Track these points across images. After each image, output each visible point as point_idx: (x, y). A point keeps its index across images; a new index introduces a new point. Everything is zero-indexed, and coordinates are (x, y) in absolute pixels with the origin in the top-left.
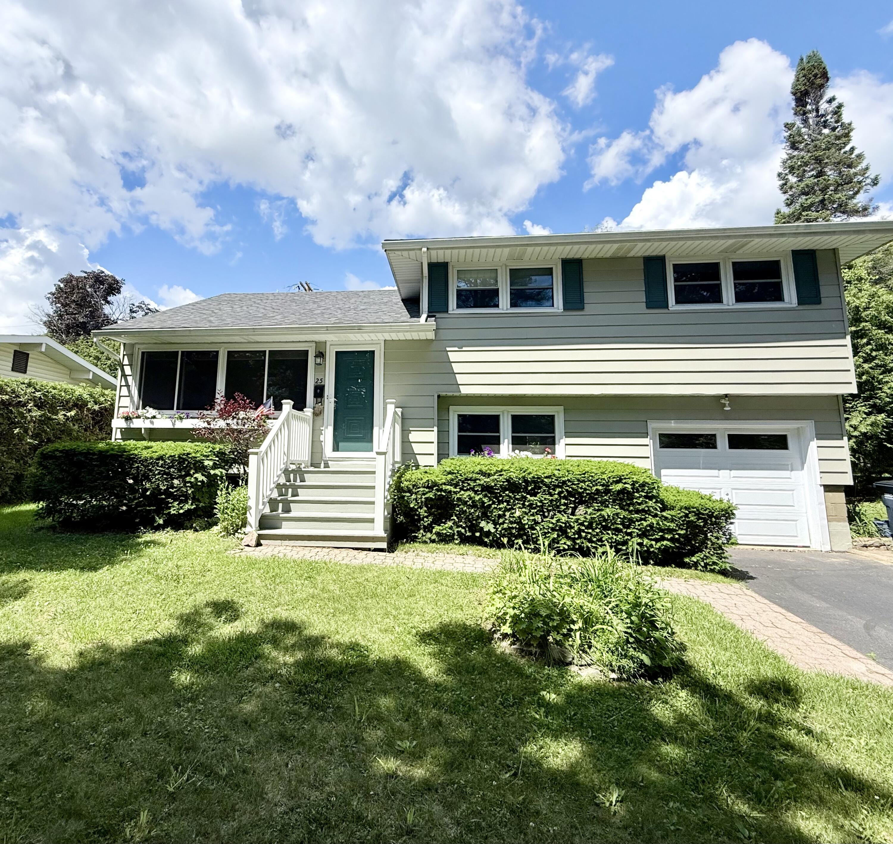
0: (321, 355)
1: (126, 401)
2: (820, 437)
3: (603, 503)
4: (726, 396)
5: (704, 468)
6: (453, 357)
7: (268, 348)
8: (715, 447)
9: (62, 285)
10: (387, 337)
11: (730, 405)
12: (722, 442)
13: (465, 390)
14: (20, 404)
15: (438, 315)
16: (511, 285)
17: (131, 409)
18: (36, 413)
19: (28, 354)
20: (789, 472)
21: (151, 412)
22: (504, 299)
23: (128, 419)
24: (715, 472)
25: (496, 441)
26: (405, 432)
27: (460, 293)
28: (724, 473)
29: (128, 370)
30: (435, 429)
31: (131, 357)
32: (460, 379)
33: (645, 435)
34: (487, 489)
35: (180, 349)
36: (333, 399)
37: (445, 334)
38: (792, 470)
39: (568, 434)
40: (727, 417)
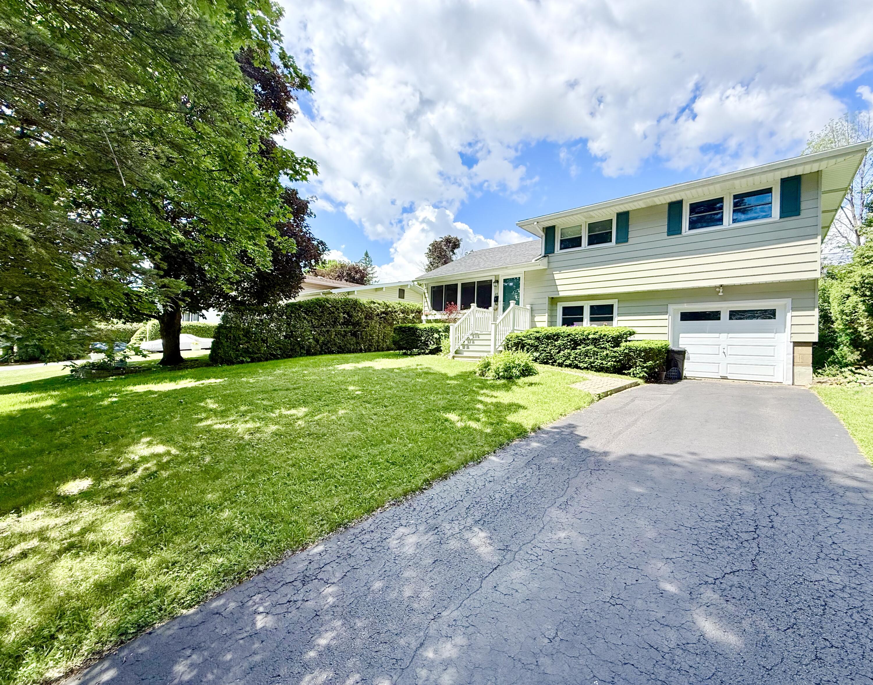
0: (497, 281)
1: (426, 308)
2: (793, 309)
3: (586, 344)
4: (721, 286)
5: (709, 333)
6: (556, 277)
7: (476, 280)
8: (719, 319)
9: (431, 248)
10: (526, 269)
11: (722, 292)
12: (725, 316)
13: (562, 294)
14: (396, 312)
15: (550, 255)
16: (589, 233)
17: (428, 312)
18: (402, 315)
19: (404, 290)
20: (773, 334)
21: (435, 312)
22: (585, 241)
23: (427, 315)
24: (717, 335)
25: (581, 320)
26: (532, 316)
27: (562, 241)
28: (724, 336)
29: (426, 294)
30: (547, 315)
31: (427, 288)
32: (559, 288)
33: (666, 313)
34: (537, 338)
35: (444, 284)
36: (502, 303)
37: (552, 265)
38: (776, 333)
39: (619, 315)
40: (723, 299)
